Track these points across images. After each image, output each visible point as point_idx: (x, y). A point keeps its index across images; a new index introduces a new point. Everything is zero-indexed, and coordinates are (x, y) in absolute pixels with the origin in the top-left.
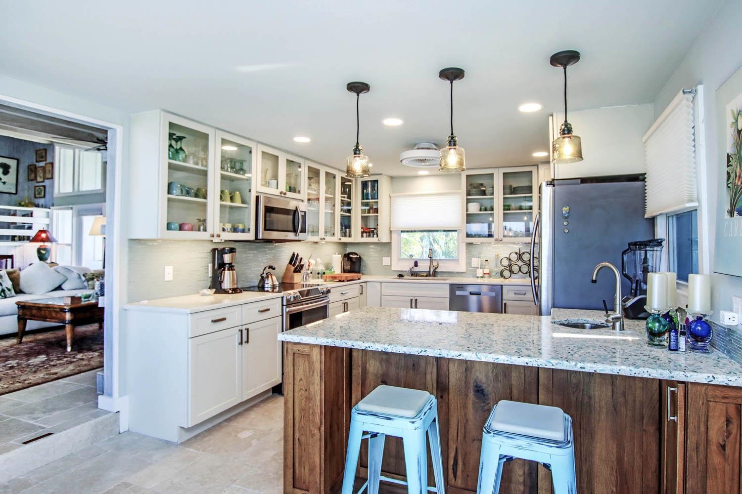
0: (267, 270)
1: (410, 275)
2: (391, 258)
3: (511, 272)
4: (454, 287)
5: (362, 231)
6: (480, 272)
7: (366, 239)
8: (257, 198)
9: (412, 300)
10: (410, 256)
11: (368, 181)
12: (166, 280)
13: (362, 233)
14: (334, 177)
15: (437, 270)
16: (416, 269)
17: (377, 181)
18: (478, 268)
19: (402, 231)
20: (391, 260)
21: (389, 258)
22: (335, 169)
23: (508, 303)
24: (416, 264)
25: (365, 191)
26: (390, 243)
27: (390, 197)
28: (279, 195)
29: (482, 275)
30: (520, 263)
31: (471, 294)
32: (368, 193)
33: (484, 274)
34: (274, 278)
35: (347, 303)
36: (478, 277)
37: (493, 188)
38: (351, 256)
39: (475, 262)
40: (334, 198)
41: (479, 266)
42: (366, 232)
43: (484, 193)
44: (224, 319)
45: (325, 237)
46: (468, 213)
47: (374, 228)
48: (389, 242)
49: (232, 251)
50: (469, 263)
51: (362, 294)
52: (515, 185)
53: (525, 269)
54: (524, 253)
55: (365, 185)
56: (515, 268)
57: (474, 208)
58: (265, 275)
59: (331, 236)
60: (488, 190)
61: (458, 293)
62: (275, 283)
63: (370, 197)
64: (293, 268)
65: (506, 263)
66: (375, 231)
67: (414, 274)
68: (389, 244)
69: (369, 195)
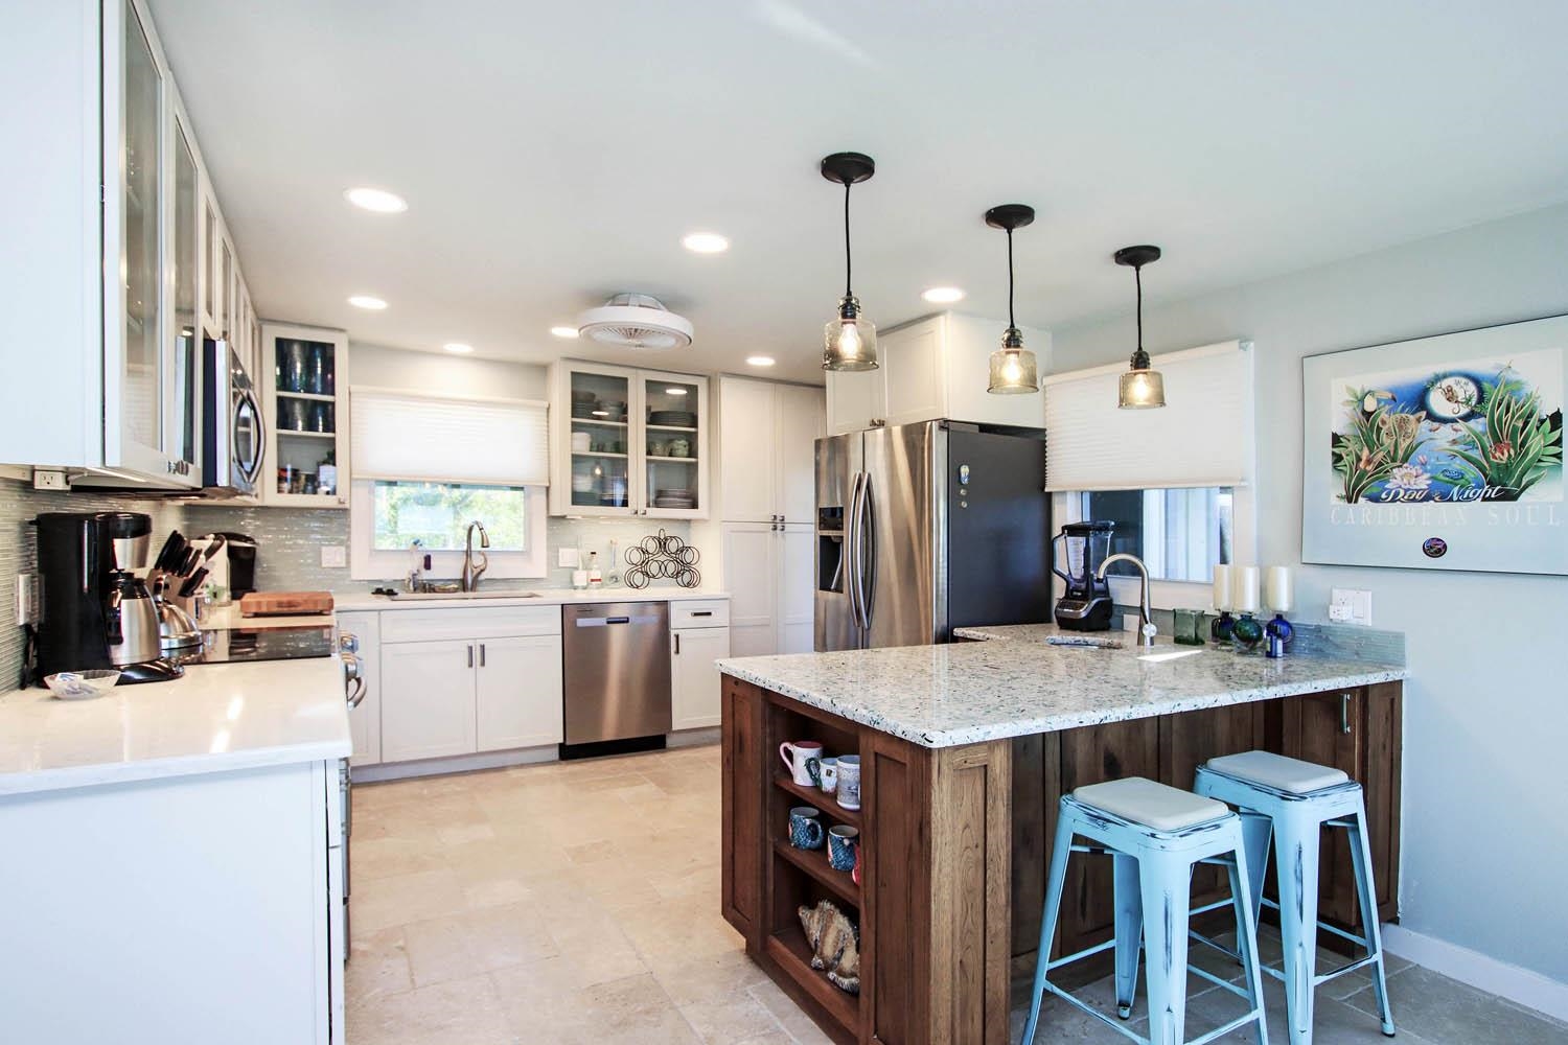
1: (414, 589)
2: (348, 549)
3: (645, 575)
4: (571, 611)
5: (279, 475)
6: (580, 578)
7: (290, 499)
15: (484, 576)
16: (426, 575)
18: (577, 568)
19: (378, 482)
20: (348, 555)
21: (343, 549)
23: (684, 635)
24: (428, 566)
26: (348, 509)
29: (585, 584)
30: (661, 557)
31: (609, 621)
33: (592, 580)
36: (575, 588)
39: (568, 556)
41: (578, 565)
46: (574, 452)
50: (553, 560)
53: (671, 568)
57: (581, 443)
60: (608, 410)
61: (582, 622)
63: (299, 386)
64: (180, 582)
65: (635, 557)
67: (427, 588)
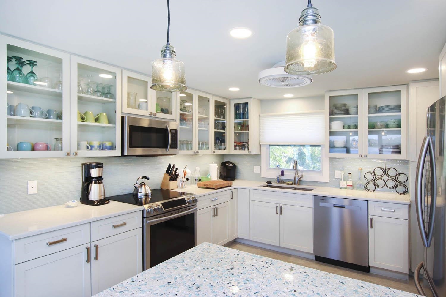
0: (141, 180)
1: (278, 182)
2: (261, 167)
3: (376, 185)
4: (318, 199)
5: (236, 144)
6: (343, 184)
7: (239, 152)
8: (123, 118)
9: (277, 207)
10: (277, 166)
11: (241, 104)
12: (29, 193)
13: (235, 146)
14: (209, 101)
15: (302, 179)
16: (283, 177)
17: (247, 103)
18: (341, 179)
19: (270, 145)
20: (261, 169)
22: (209, 93)
23: (375, 219)
24: (282, 173)
25: (238, 112)
26: (260, 155)
27: (260, 117)
28: (149, 115)
29: (345, 187)
30: (385, 178)
31: (334, 206)
32: (241, 113)
33: (348, 185)
34: (147, 188)
35: (217, 208)
36: (341, 188)
37: (357, 107)
38: (227, 165)
39: (338, 174)
40: (208, 119)
41: (342, 178)
42: (239, 146)
43: (347, 112)
44: (64, 240)
45: (198, 151)
46: (332, 130)
47: (246, 143)
48: (259, 153)
49: (99, 165)
50: (332, 175)
51: (232, 199)
52: (379, 105)
53: (391, 183)
54: (390, 169)
55: (237, 107)
56: (380, 183)
57: (337, 126)
58: (137, 185)
59: (206, 149)
60: (352, 110)
61: (322, 204)
62: (148, 192)
63: (242, 117)
64: (169, 177)
65: (370, 177)
66: (246, 145)
67: (281, 182)
68: (258, 156)
69: (241, 115)
